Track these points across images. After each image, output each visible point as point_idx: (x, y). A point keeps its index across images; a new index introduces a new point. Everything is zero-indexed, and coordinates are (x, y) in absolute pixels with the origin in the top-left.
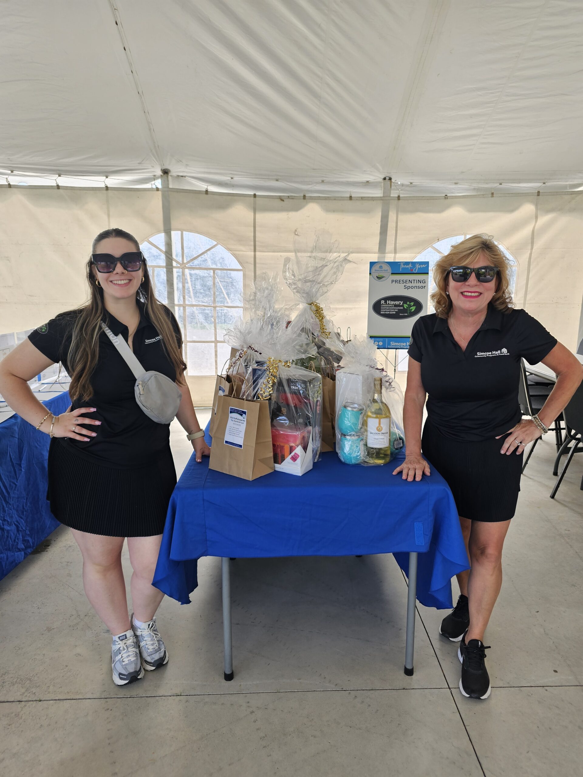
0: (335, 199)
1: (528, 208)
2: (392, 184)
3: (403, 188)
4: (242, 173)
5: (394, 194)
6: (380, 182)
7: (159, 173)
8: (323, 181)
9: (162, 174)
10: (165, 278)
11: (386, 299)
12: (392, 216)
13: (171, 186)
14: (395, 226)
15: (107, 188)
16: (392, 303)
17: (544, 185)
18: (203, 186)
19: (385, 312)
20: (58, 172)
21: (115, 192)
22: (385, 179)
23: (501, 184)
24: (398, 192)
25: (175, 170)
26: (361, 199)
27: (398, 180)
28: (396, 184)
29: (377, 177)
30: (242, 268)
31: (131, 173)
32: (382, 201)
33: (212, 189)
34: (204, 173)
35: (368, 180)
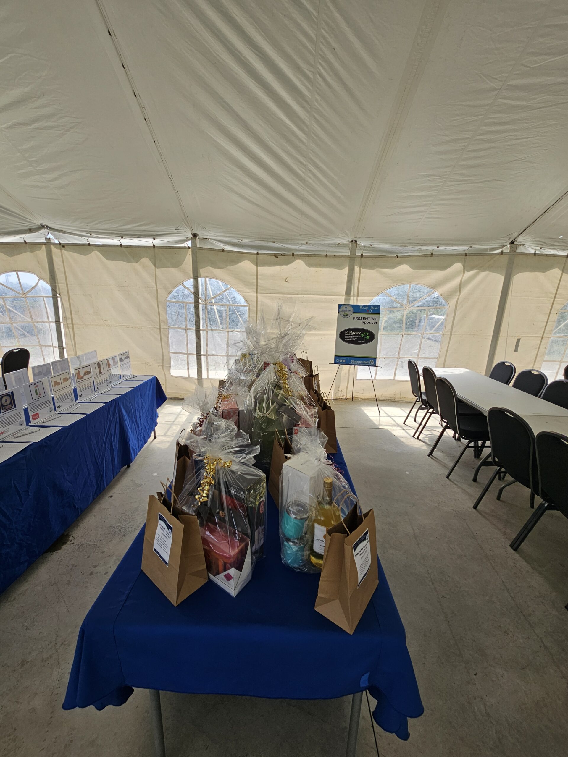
0: (315, 256)
1: (458, 266)
2: (357, 245)
3: (365, 248)
4: (249, 237)
5: (358, 253)
6: (349, 244)
7: (190, 236)
8: (307, 243)
9: (192, 237)
10: (194, 311)
11: (349, 330)
12: (357, 269)
13: (198, 246)
14: (358, 276)
15: (154, 247)
16: (353, 333)
17: (471, 248)
18: (221, 246)
19: (348, 339)
20: (121, 235)
21: (160, 249)
22: (352, 242)
23: (438, 247)
24: (361, 251)
25: (202, 234)
26: (334, 256)
27: (362, 242)
28: (360, 246)
29: (346, 240)
30: (247, 305)
31: (171, 236)
32: (349, 258)
33: (228, 248)
34: (222, 236)
35: (340, 242)
